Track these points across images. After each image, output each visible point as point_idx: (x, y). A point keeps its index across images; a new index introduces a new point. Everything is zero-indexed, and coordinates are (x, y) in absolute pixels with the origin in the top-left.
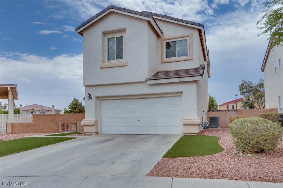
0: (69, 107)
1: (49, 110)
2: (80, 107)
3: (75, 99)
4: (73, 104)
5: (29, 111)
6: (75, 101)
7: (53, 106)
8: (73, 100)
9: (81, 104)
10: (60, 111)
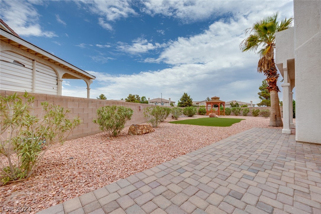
0: (180, 99)
1: (167, 102)
2: (189, 100)
3: (185, 93)
4: (183, 97)
5: (154, 102)
6: (185, 95)
7: (170, 99)
8: (183, 94)
9: (189, 97)
10: (174, 102)
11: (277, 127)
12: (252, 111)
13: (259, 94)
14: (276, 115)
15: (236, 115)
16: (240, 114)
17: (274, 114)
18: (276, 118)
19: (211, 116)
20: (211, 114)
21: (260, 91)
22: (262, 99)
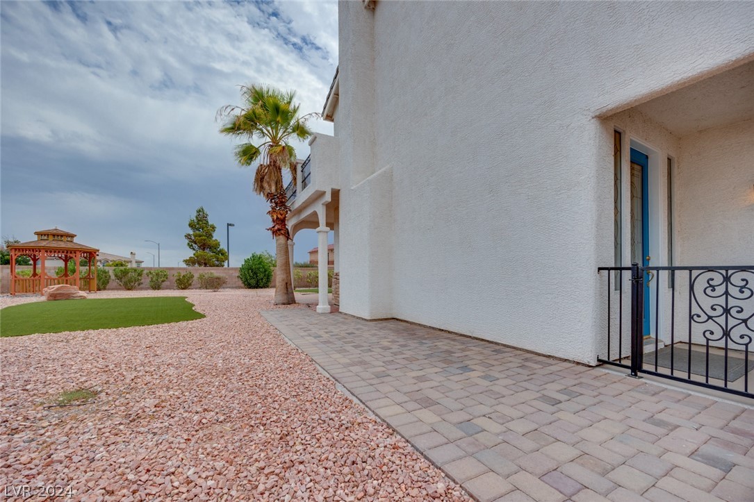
11: (289, 304)
12: (176, 278)
13: (188, 236)
14: (286, 283)
15: (129, 289)
16: (139, 284)
17: (283, 280)
18: (287, 288)
19: (54, 297)
20: (58, 289)
21: (191, 232)
22: (194, 249)
